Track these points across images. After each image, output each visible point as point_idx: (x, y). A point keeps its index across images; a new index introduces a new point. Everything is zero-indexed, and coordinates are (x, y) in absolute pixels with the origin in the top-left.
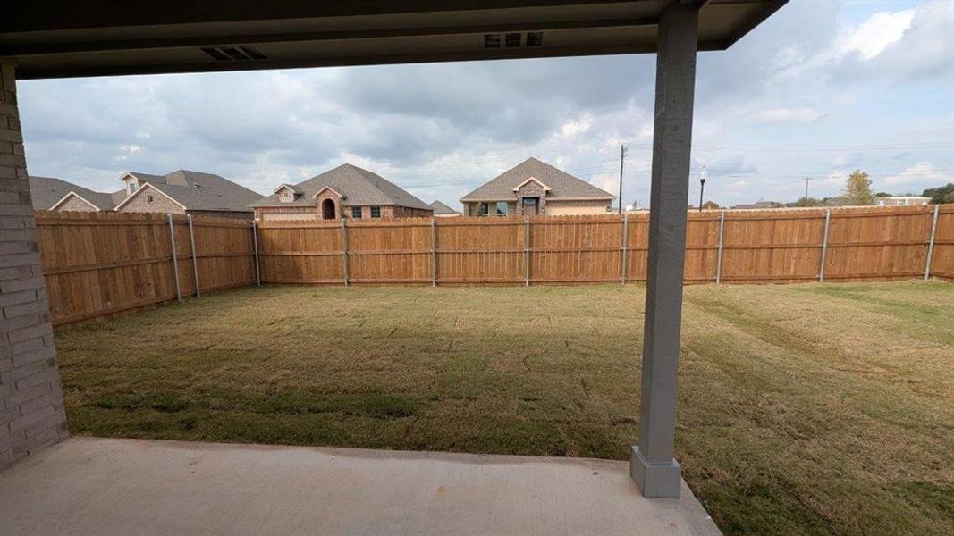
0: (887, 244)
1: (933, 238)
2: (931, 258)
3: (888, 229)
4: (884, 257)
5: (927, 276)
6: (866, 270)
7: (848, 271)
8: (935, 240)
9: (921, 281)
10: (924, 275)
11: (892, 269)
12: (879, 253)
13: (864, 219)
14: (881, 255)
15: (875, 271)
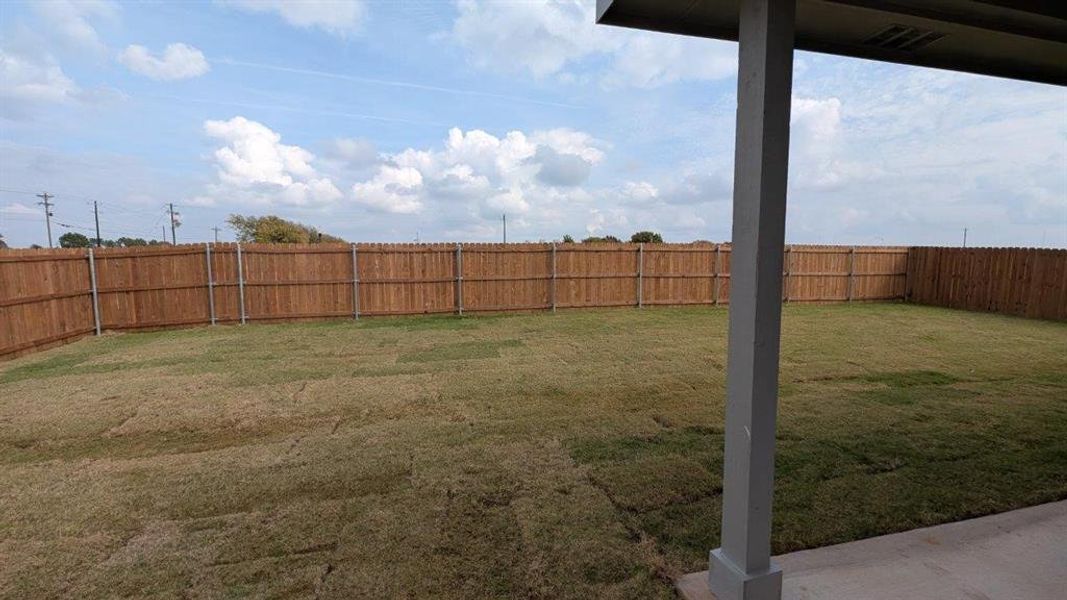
0: (53, 297)
1: (94, 287)
2: (99, 310)
3: (49, 278)
4: (53, 315)
5: (99, 330)
6: (38, 335)
7: (18, 341)
8: (97, 289)
9: (95, 338)
10: (95, 331)
11: (64, 330)
12: (47, 310)
13: (19, 264)
14: (50, 311)
15: (49, 335)
